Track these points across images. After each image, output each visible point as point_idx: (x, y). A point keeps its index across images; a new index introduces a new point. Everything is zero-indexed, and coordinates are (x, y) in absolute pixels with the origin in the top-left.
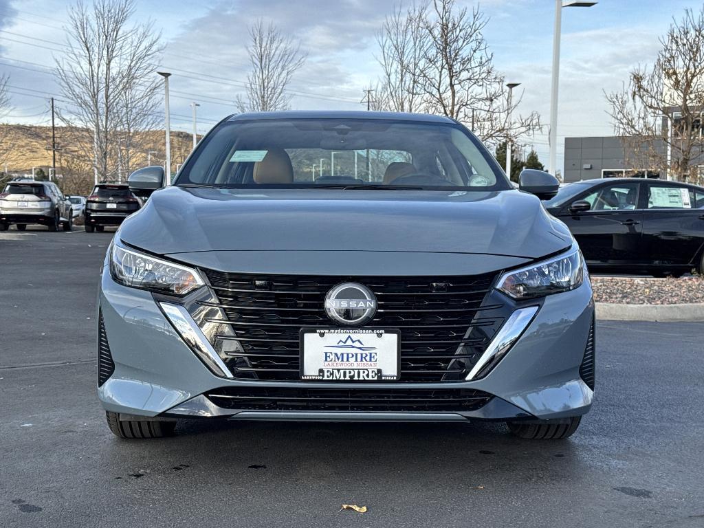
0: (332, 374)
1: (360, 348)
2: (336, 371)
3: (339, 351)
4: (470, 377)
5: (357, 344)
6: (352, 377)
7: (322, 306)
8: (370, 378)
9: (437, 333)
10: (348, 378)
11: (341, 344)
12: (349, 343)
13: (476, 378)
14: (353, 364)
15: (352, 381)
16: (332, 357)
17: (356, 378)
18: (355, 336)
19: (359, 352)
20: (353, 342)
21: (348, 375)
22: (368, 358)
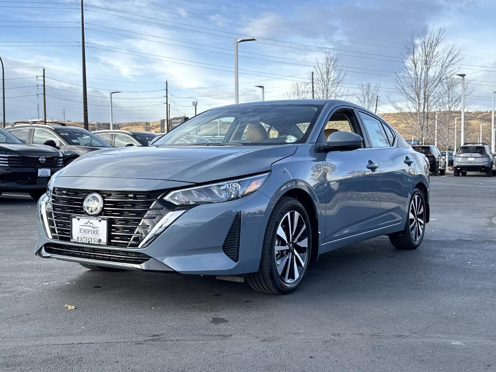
0: (82, 239)
1: (93, 227)
2: (83, 238)
3: (85, 228)
4: (140, 247)
5: (91, 225)
6: (89, 242)
7: (82, 205)
8: (96, 243)
9: (127, 222)
10: (87, 242)
11: (86, 225)
12: (89, 224)
13: (142, 247)
14: (90, 235)
15: (89, 244)
16: (83, 231)
17: (90, 243)
18: (91, 221)
19: (92, 229)
20: (90, 224)
21: (87, 241)
22: (96, 233)
